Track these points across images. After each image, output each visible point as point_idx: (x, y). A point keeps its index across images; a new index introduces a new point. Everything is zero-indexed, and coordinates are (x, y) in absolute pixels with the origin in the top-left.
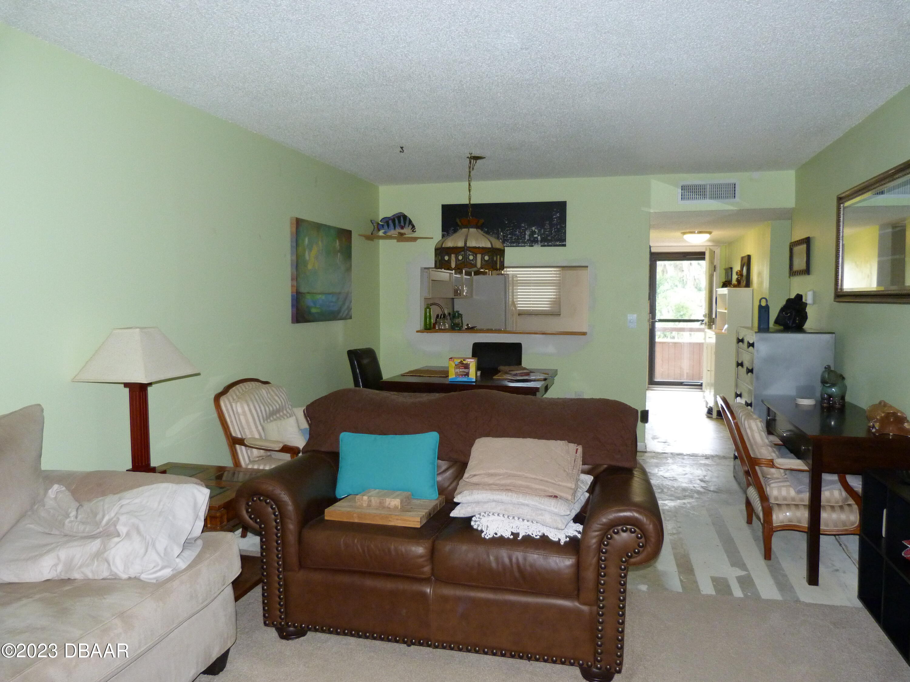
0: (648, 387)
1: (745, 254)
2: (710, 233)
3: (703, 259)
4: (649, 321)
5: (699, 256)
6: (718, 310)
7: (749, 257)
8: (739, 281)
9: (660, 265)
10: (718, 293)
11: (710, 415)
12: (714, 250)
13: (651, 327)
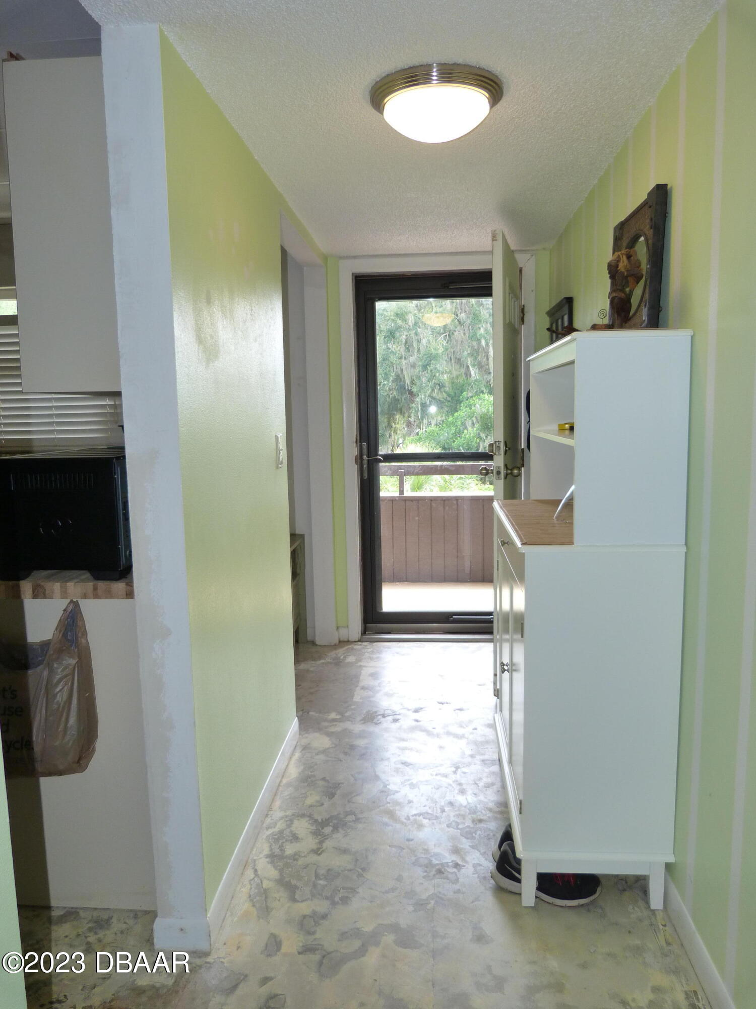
0: (365, 631)
3: (488, 291)
4: (359, 458)
6: (533, 432)
7: (661, 195)
11: (509, 883)
12: (521, 266)
13: (366, 475)
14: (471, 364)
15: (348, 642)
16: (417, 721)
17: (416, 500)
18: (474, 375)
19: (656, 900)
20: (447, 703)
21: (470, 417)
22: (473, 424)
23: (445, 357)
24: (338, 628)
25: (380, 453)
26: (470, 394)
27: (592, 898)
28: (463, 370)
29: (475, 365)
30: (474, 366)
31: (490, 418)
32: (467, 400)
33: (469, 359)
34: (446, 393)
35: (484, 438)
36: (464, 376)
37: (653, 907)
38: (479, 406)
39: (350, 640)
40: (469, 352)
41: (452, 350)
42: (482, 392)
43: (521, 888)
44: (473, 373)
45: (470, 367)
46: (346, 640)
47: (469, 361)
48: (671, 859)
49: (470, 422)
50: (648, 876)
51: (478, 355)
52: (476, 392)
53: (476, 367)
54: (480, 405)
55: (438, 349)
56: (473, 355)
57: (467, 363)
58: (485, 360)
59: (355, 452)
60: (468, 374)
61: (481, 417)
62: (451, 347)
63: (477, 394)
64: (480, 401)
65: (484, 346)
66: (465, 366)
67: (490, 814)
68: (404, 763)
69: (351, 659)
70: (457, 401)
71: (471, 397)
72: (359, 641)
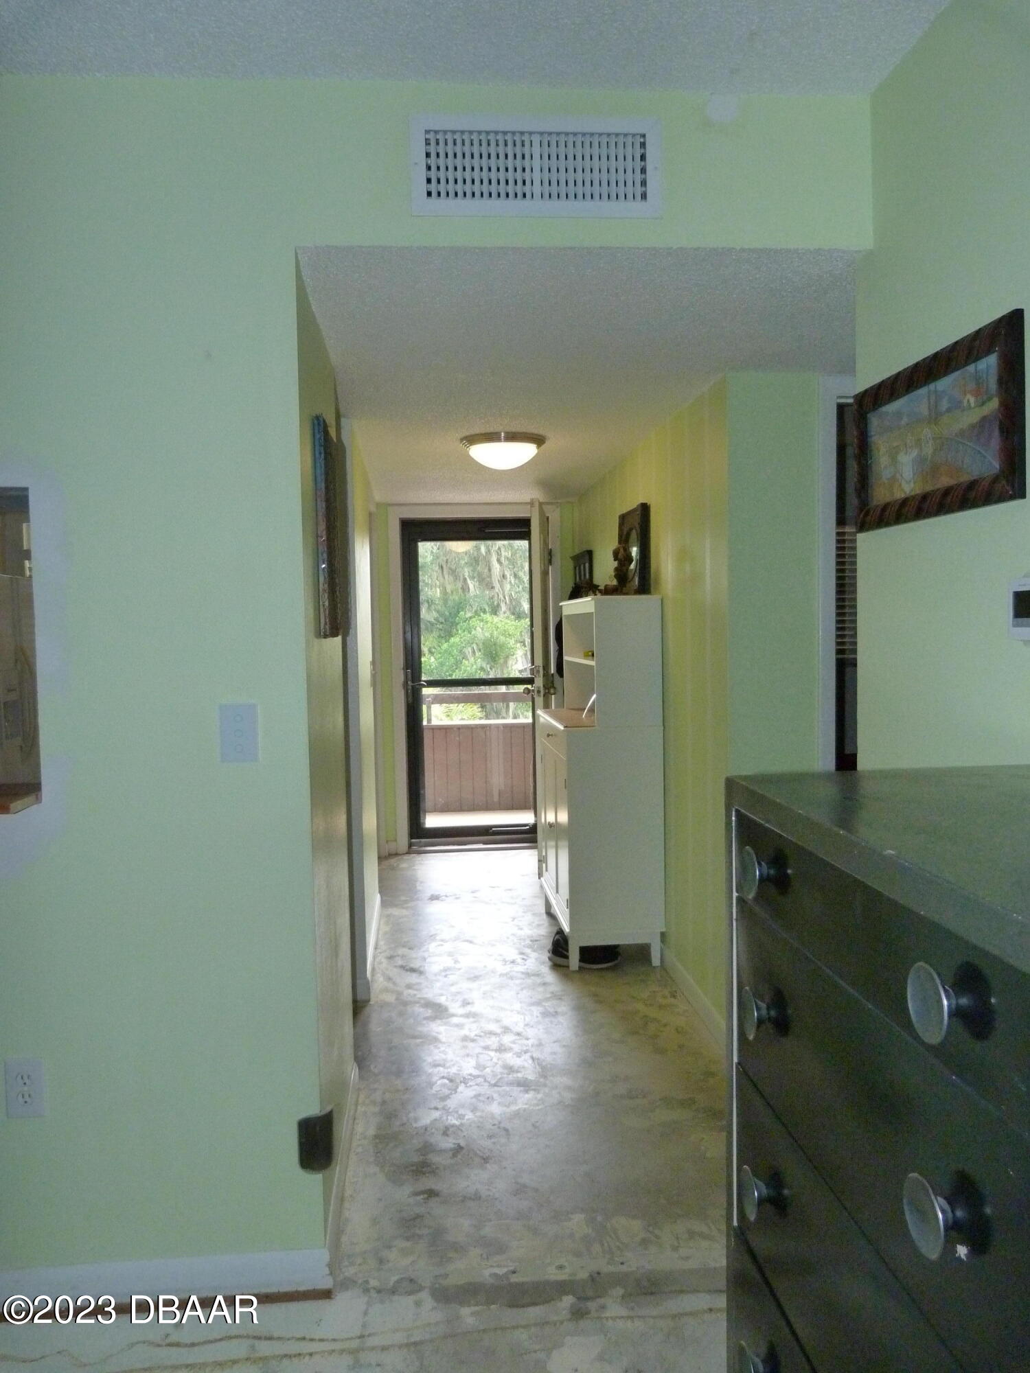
0: (410, 845)
1: (631, 504)
2: (538, 440)
3: (526, 535)
4: (405, 684)
5: (515, 528)
6: (566, 658)
7: (645, 509)
8: (622, 575)
9: (427, 550)
10: (566, 612)
11: (560, 961)
12: (547, 515)
13: (410, 699)
14: (469, 576)
15: (397, 854)
16: (475, 897)
17: (443, 729)
18: (473, 589)
19: (656, 961)
20: (498, 887)
21: (470, 643)
22: (474, 652)
23: (436, 567)
24: (387, 842)
25: (423, 678)
26: (469, 615)
27: (616, 962)
28: (459, 585)
29: (474, 578)
30: (472, 578)
31: (495, 644)
32: (465, 621)
33: (466, 570)
34: (438, 612)
35: (489, 670)
36: (460, 591)
37: (654, 965)
38: (480, 630)
39: (398, 852)
40: (466, 561)
41: (445, 559)
42: (485, 612)
43: (568, 962)
44: (471, 586)
45: (468, 579)
46: (394, 852)
47: (467, 572)
48: (664, 930)
49: (470, 649)
50: (650, 944)
51: (478, 564)
52: (476, 612)
53: (475, 580)
54: (482, 629)
55: (426, 557)
56: (471, 565)
57: (464, 576)
58: (486, 571)
59: (402, 678)
60: (465, 589)
61: (483, 643)
62: (444, 554)
63: (476, 613)
64: (482, 624)
65: (484, 554)
66: (462, 578)
67: (542, 937)
68: (472, 919)
69: (404, 865)
70: (452, 623)
71: (471, 618)
72: (407, 853)
